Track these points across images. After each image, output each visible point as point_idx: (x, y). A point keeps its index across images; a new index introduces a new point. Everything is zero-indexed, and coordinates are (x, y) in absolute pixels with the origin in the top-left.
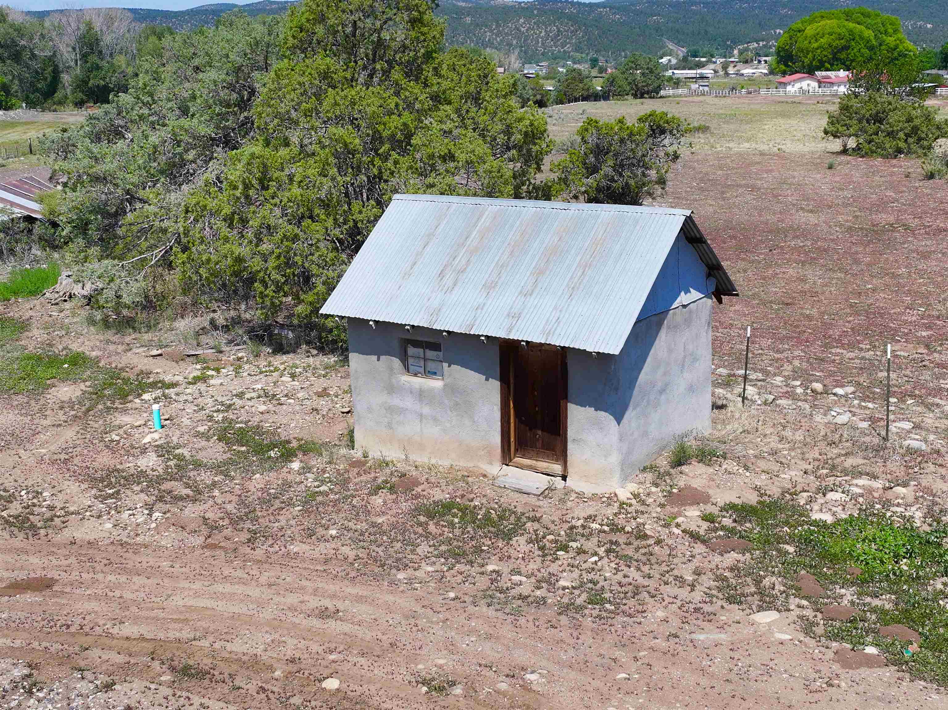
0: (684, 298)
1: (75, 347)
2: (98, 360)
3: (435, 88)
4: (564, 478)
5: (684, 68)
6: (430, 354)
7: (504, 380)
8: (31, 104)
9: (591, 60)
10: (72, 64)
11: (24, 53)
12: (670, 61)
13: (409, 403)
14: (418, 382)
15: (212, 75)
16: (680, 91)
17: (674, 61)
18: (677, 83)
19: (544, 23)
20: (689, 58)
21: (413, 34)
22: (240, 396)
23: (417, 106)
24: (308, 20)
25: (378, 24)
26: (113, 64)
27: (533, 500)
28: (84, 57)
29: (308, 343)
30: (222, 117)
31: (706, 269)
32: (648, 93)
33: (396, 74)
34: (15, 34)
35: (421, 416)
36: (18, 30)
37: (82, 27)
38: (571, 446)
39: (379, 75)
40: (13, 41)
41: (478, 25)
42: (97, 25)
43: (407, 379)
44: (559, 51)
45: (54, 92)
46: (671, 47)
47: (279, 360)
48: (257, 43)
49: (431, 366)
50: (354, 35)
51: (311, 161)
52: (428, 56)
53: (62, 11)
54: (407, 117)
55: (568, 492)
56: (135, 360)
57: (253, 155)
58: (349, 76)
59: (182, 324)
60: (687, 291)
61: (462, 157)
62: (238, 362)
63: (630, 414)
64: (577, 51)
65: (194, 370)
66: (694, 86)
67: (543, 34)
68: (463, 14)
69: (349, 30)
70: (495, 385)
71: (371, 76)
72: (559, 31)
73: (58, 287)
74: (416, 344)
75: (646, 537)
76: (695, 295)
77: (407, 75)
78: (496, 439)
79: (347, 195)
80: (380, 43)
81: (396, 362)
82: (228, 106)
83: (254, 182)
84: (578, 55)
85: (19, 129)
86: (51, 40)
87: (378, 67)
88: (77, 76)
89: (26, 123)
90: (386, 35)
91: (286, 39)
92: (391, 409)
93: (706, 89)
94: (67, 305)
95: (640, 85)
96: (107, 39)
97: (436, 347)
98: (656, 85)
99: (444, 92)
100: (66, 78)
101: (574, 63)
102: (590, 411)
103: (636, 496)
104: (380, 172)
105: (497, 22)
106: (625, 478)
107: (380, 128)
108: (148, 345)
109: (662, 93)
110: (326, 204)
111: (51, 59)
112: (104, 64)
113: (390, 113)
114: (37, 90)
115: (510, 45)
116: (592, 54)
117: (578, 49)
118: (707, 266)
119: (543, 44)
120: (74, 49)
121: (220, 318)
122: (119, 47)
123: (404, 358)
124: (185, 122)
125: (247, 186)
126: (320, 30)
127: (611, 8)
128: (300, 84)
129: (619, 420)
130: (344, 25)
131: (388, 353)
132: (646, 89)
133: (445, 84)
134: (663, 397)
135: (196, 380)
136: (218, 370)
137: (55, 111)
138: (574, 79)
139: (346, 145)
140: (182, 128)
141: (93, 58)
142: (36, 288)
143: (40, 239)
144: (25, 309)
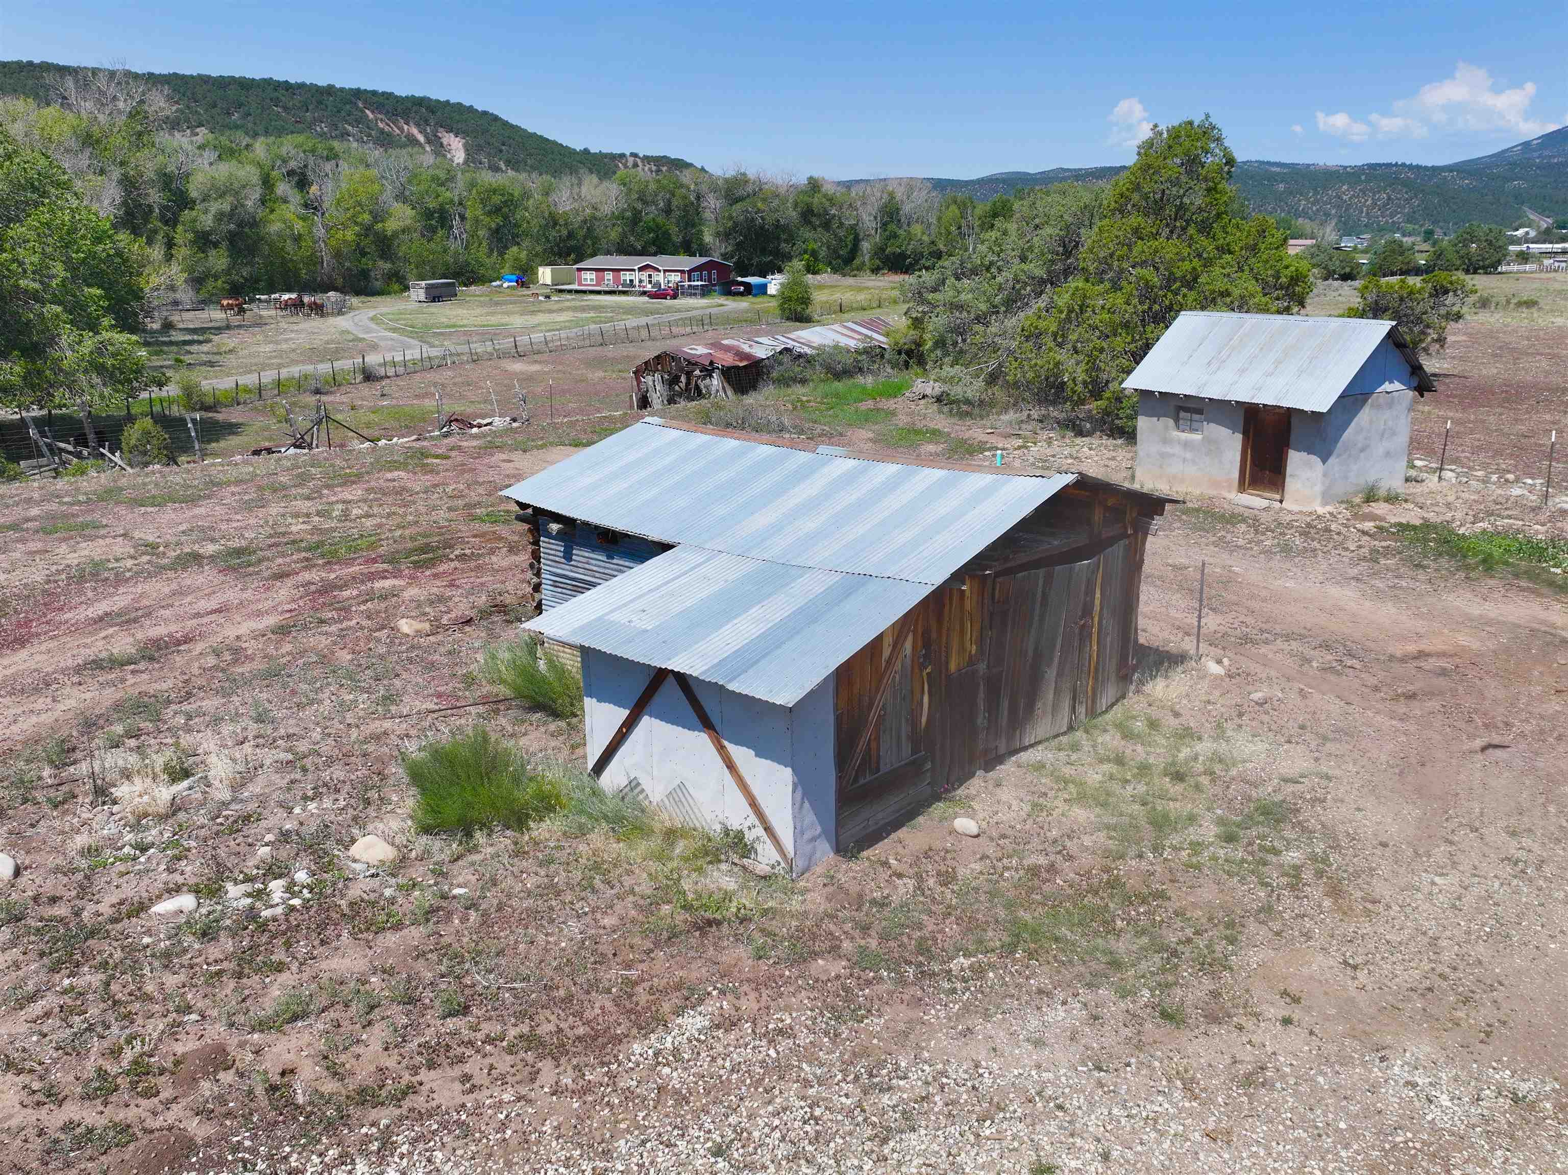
0: (1387, 386)
1: (932, 425)
2: (949, 434)
3: (1221, 242)
4: (1281, 502)
5: (1544, 242)
6: (1196, 417)
7: (1245, 433)
8: (835, 270)
9: (1425, 232)
10: (873, 232)
11: (833, 222)
12: (1527, 233)
13: (1177, 450)
14: (1184, 436)
15: (1048, 230)
16: (1527, 267)
17: (1533, 234)
18: (1524, 257)
19: (1371, 190)
20: (1555, 231)
21: (1208, 200)
22: (1054, 456)
23: (1205, 255)
24: (1128, 189)
25: (1182, 192)
26: (909, 233)
27: (1257, 512)
28: (884, 225)
29: (1102, 431)
30: (1053, 262)
31: (1410, 369)
32: (1484, 268)
33: (1191, 231)
34: (828, 203)
35: (1184, 460)
36: (830, 200)
37: (885, 196)
38: (1288, 480)
39: (1178, 231)
40: (825, 210)
41: (1291, 193)
42: (899, 195)
43: (1176, 434)
44: (1387, 222)
45: (854, 259)
46: (1532, 217)
47: (1079, 440)
48: (1086, 207)
49: (1195, 425)
50: (1162, 199)
51: (1119, 293)
52: (1219, 216)
53: (868, 181)
54: (1196, 263)
55: (1281, 509)
56: (976, 435)
57: (1077, 288)
58: (1154, 231)
59: (1005, 417)
60: (1391, 382)
61: (1236, 292)
62: (1049, 441)
63: (1332, 460)
64: (1409, 222)
65: (1020, 442)
66: (1547, 262)
67: (1369, 202)
68: (1276, 181)
69: (1158, 196)
70: (1239, 437)
71: (1172, 232)
72: (1389, 198)
73: (914, 389)
74: (1187, 410)
75: (1330, 531)
76: (1397, 385)
77: (1199, 231)
78: (1236, 475)
79: (1143, 320)
80: (1181, 207)
81: (1171, 422)
82: (1057, 254)
83: (1076, 307)
84: (1410, 227)
85: (825, 291)
86: (857, 210)
87: (1178, 224)
88: (876, 243)
89: (831, 287)
90: (1186, 200)
91: (1109, 203)
92: (1163, 455)
93: (1564, 265)
94: (923, 402)
95: (1474, 259)
96: (907, 208)
97: (1200, 412)
98: (1494, 259)
99: (1228, 245)
100: (866, 246)
101: (1404, 235)
102: (1304, 455)
103: (1331, 514)
104: (1171, 304)
105: (1315, 190)
106: (1325, 503)
107: (1175, 270)
108: (984, 427)
109: (1503, 268)
110: (1126, 325)
111: (853, 227)
112: (901, 232)
113: (1183, 260)
114: (839, 257)
115: (1327, 215)
116: (1428, 226)
117: (1410, 220)
118: (1412, 367)
119: (1367, 214)
120: (875, 218)
121: (1035, 414)
122: (915, 216)
123: (1177, 420)
124: (1023, 266)
125: (1071, 311)
126: (1136, 197)
127: (1458, 171)
128: (1117, 237)
129: (1324, 461)
130: (1154, 193)
131: (1165, 416)
132: (1481, 263)
133: (1229, 238)
134: (1362, 455)
135: (1019, 448)
136: (1035, 443)
137: (855, 276)
138: (1393, 251)
139: (1147, 282)
140: (1023, 271)
141: (892, 227)
142: (894, 392)
143: (889, 362)
144: (890, 404)
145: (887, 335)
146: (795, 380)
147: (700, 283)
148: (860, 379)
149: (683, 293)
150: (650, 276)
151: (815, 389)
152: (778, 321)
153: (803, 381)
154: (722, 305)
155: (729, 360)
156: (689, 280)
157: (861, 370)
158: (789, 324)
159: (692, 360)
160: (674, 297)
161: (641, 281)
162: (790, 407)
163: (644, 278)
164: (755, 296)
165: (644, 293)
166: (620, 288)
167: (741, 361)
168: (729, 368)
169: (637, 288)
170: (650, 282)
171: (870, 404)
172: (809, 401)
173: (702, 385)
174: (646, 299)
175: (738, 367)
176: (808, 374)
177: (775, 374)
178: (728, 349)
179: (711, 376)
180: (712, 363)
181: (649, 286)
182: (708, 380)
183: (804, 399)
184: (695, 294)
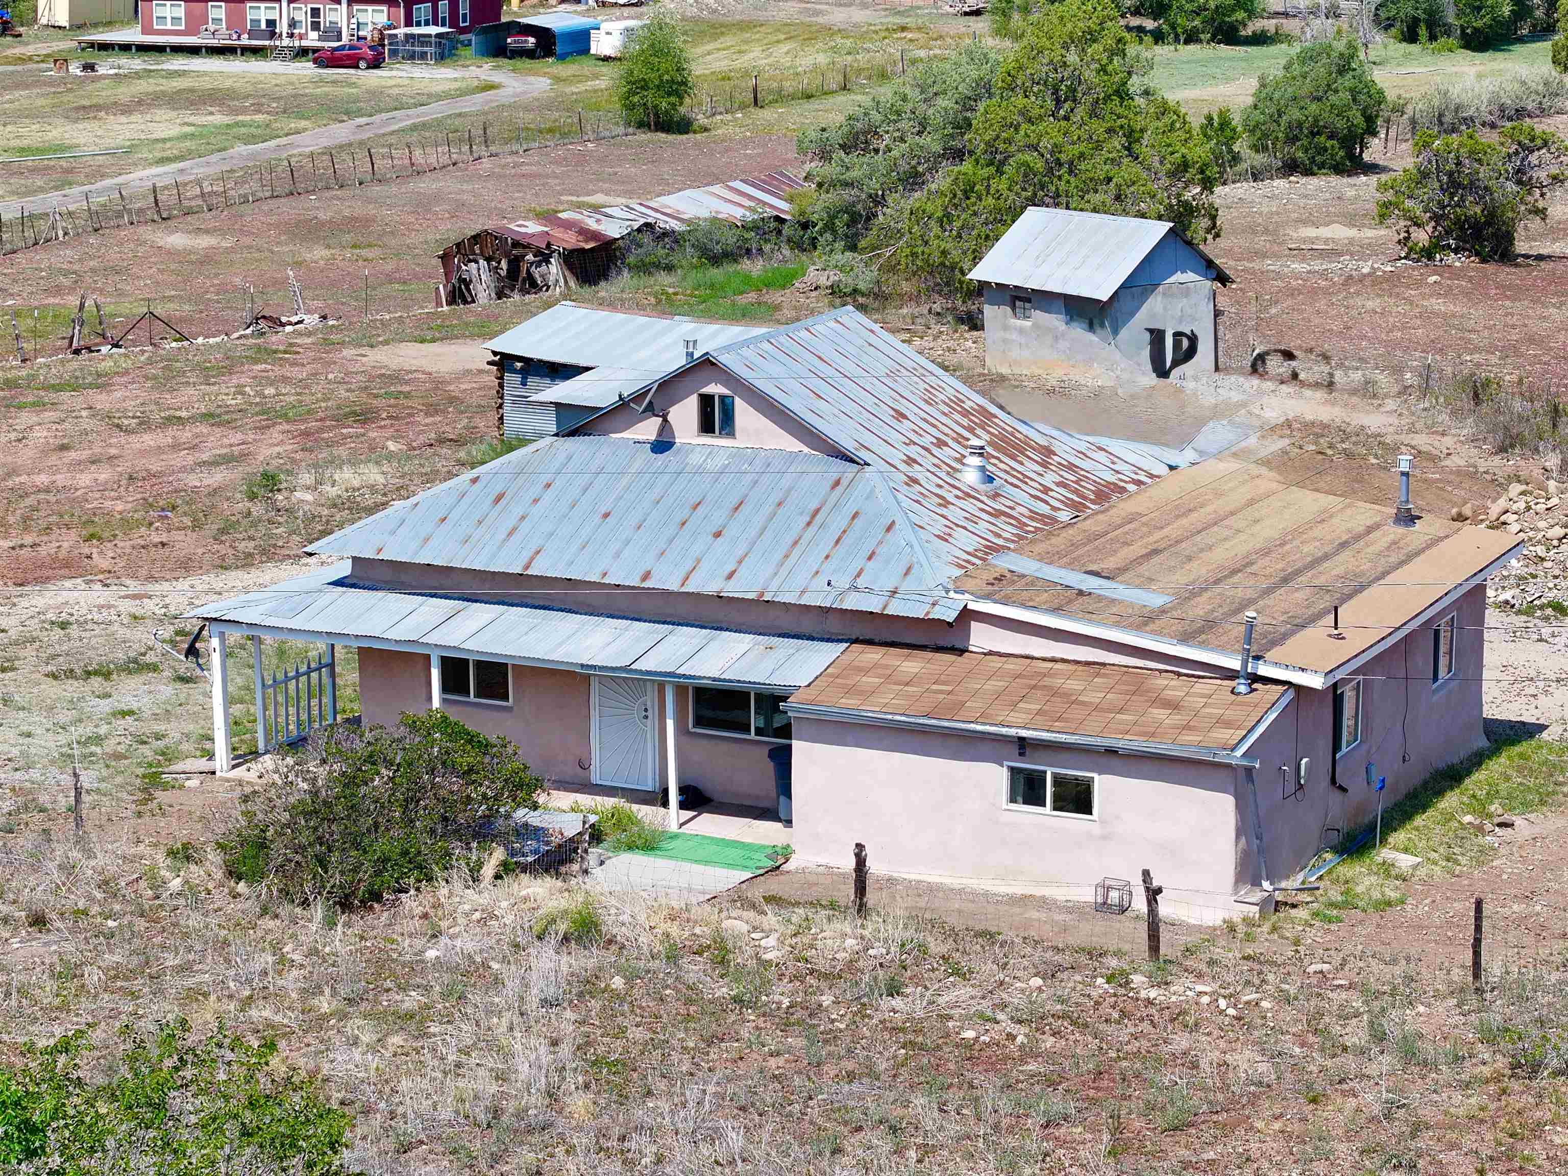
0: (1178, 277)
6: (1027, 305)
13: (1014, 336)
14: (1019, 323)
35: (1021, 346)
43: (1013, 321)
48: (981, 80)
49: (1026, 313)
51: (1003, 179)
65: (907, 337)
73: (806, 279)
74: (1019, 299)
76: (1190, 276)
81: (1009, 310)
94: (814, 294)
97: (1029, 301)
118: (1203, 261)
123: (1014, 308)
128: (1003, 118)
131: (1004, 304)
136: (922, 338)
142: (784, 281)
143: (789, 240)
144: (776, 297)
145: (790, 200)
146: (657, 266)
147: (433, 30)
148: (746, 265)
149: (394, 53)
150: (315, 12)
151: (684, 279)
152: (621, 130)
153: (669, 268)
154: (490, 87)
155: (570, 241)
156: (408, 23)
157: (748, 251)
158: (644, 136)
159: (523, 241)
160: (376, 63)
161: (293, 24)
162: (653, 300)
163: (300, 16)
164: (562, 58)
165: (303, 53)
166: (245, 41)
167: (586, 241)
168: (572, 251)
169: (286, 42)
170: (316, 26)
171: (752, 296)
172: (676, 294)
173: (536, 272)
174: (306, 68)
175: (583, 250)
176: (674, 259)
177: (631, 259)
178: (568, 225)
179: (548, 262)
180: (549, 245)
181: (314, 35)
182: (544, 267)
183: (671, 291)
184: (423, 56)
